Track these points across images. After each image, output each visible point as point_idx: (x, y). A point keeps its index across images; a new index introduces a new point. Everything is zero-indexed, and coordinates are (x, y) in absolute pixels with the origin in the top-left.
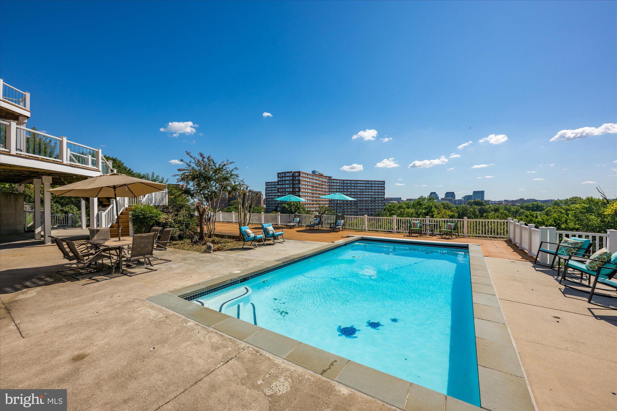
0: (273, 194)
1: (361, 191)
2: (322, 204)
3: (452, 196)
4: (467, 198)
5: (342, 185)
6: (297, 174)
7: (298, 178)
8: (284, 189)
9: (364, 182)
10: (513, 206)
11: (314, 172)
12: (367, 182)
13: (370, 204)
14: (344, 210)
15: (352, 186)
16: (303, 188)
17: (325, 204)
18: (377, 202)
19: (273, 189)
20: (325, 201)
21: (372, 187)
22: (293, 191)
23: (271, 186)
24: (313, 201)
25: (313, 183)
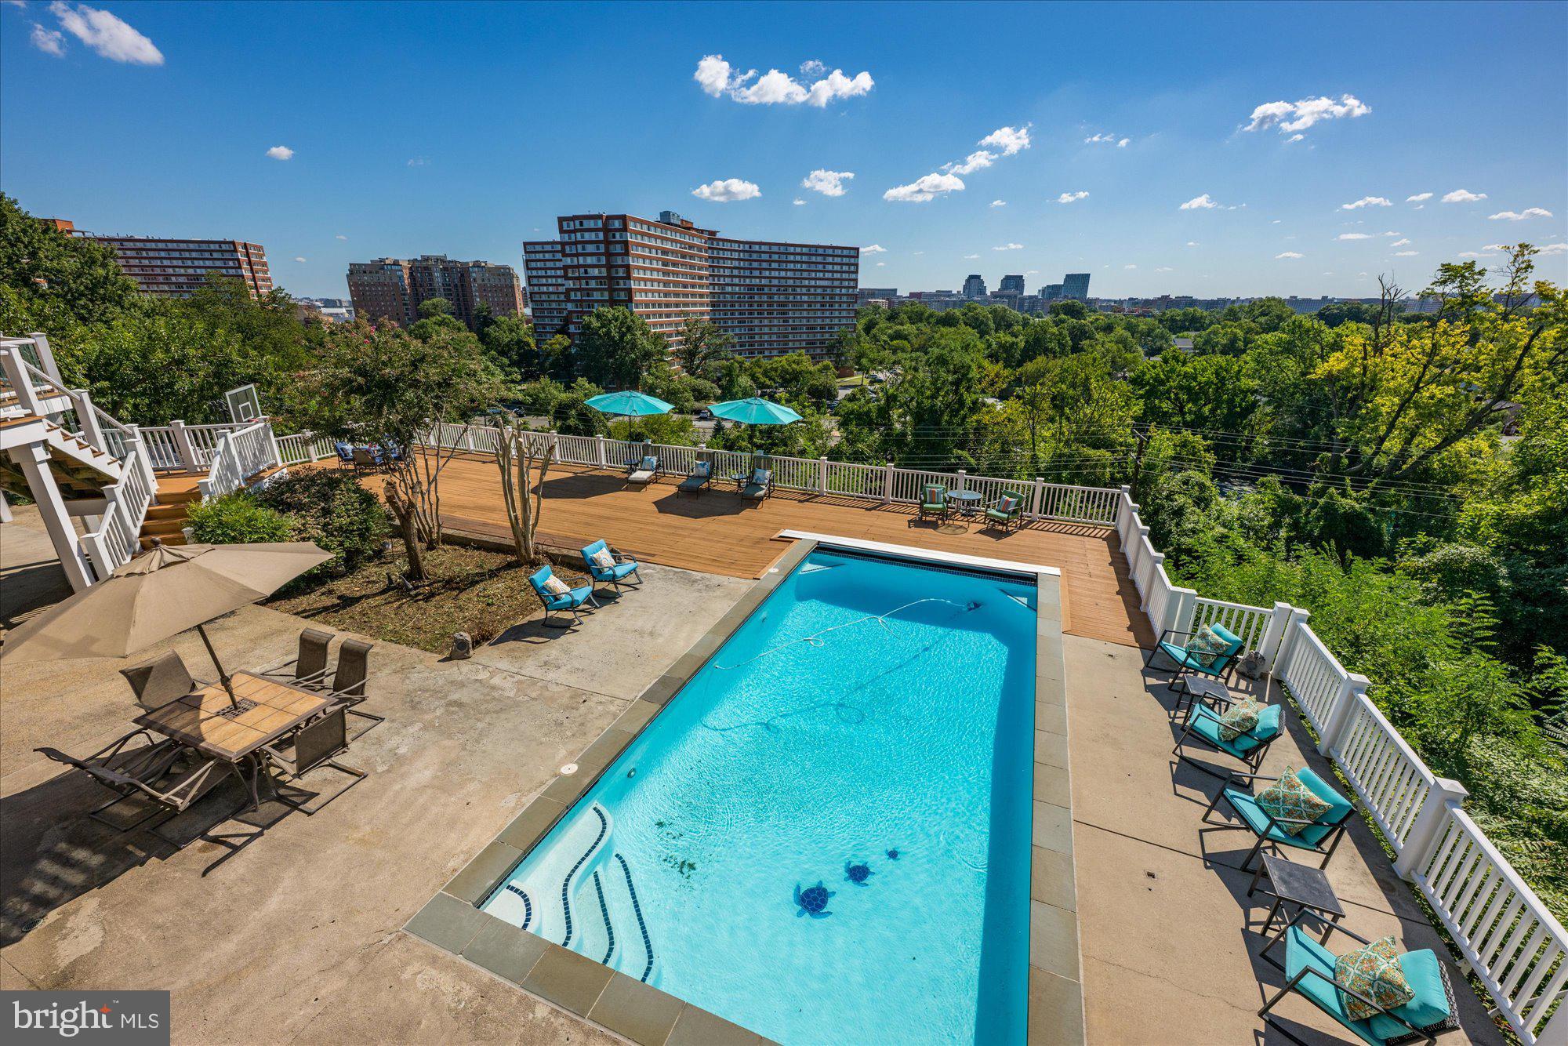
0: (550, 281)
1: (798, 274)
2: (695, 313)
3: (1016, 288)
4: (1052, 291)
5: (747, 256)
6: (617, 224)
7: (621, 237)
8: (582, 270)
9: (805, 250)
10: (1145, 316)
11: (666, 215)
12: (813, 251)
13: (819, 314)
14: (751, 328)
15: (773, 261)
16: (639, 268)
17: (702, 314)
18: (836, 306)
19: (549, 264)
20: (702, 304)
21: (825, 264)
22: (610, 278)
23: (540, 256)
24: (667, 305)
25: (665, 252)
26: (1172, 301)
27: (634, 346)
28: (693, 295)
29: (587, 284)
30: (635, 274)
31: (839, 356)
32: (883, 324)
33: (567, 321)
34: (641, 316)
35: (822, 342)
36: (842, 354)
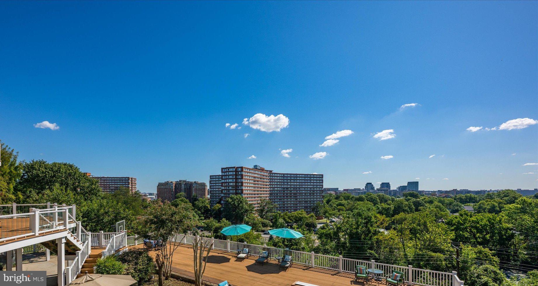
0: (217, 187)
1: (301, 184)
2: (264, 197)
3: (387, 187)
4: (402, 188)
5: (282, 178)
6: (240, 169)
7: (241, 173)
8: (227, 184)
10: (447, 197)
11: (255, 167)
12: (306, 176)
13: (309, 197)
14: (284, 202)
15: (292, 180)
16: (246, 183)
17: (266, 197)
18: (315, 194)
19: (217, 182)
20: (266, 194)
21: (310, 180)
22: (236, 186)
23: (215, 180)
24: (254, 194)
25: (255, 177)
26: (459, 191)
27: (242, 208)
28: (264, 191)
29: (228, 188)
30: (244, 185)
31: (317, 212)
32: (334, 201)
33: (221, 200)
34: (246, 198)
35: (310, 207)
36: (318, 211)
